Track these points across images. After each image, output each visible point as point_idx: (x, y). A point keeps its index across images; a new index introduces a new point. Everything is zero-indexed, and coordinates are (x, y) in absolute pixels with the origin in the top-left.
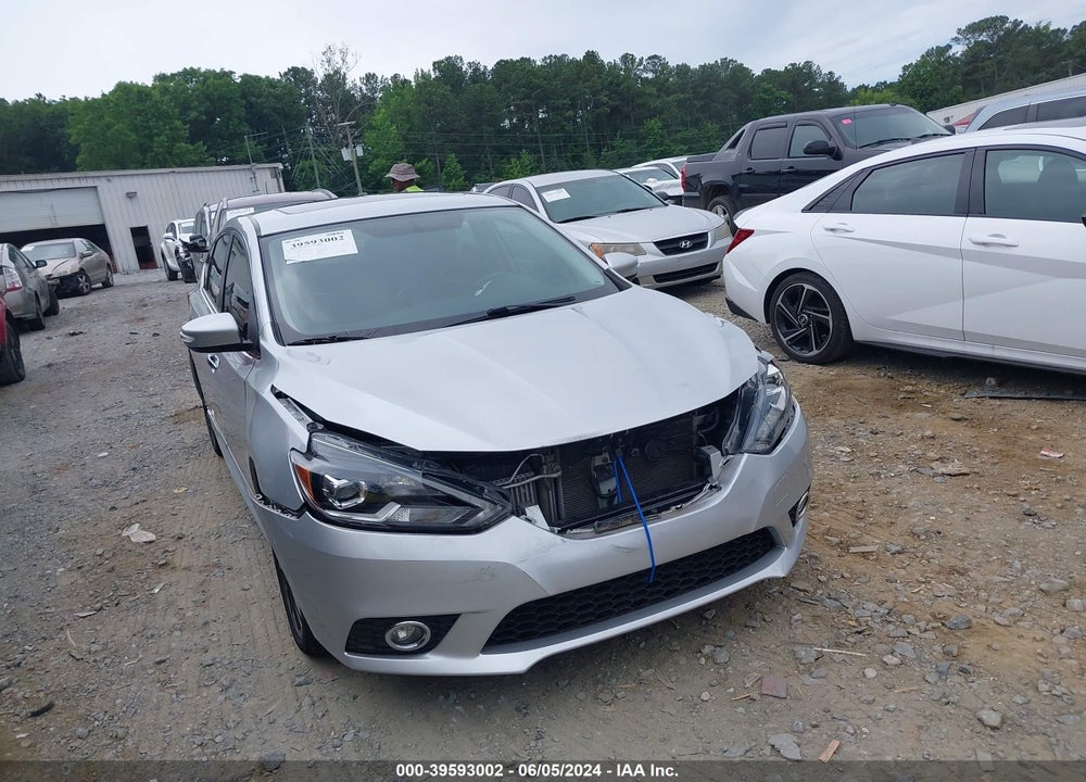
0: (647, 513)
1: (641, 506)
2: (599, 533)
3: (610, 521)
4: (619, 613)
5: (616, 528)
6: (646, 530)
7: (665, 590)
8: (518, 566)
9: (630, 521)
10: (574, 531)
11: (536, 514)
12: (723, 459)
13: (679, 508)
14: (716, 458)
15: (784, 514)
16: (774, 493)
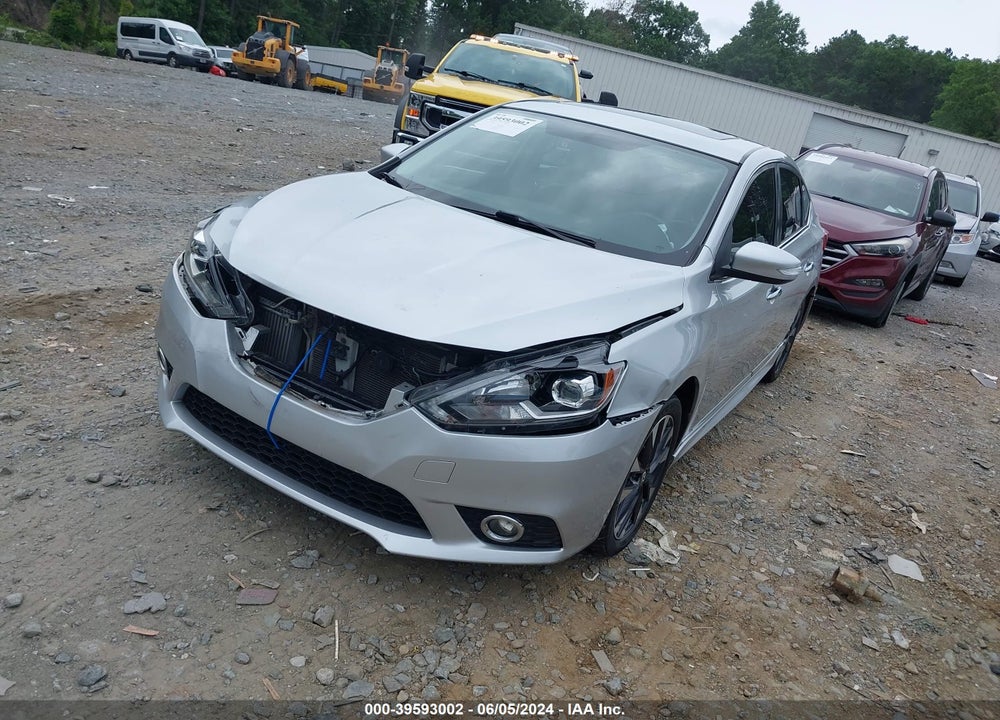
0: (294, 387)
1: (295, 378)
2: (259, 377)
4: (249, 452)
5: (268, 380)
6: (279, 397)
8: (196, 354)
9: (279, 384)
11: (252, 335)
12: (402, 401)
13: (325, 406)
14: (397, 394)
15: (433, 498)
16: (419, 465)
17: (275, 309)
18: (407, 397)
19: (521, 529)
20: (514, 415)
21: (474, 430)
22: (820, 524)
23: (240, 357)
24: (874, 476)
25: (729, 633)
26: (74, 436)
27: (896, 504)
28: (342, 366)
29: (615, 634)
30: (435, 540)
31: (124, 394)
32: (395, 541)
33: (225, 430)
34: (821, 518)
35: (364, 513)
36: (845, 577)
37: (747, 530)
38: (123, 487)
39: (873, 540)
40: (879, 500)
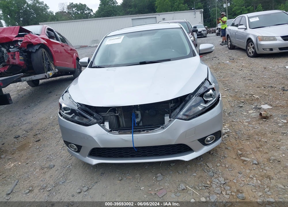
0: (134, 131)
1: (134, 129)
2: (120, 134)
3: (123, 131)
4: (126, 157)
5: (125, 133)
6: (133, 136)
7: (142, 154)
8: (94, 138)
9: (129, 132)
10: (114, 131)
11: (107, 124)
12: (169, 119)
13: (148, 131)
14: (167, 118)
15: (192, 141)
16: (185, 134)
17: (107, 114)
18: (170, 118)
19: (214, 137)
20: (200, 108)
21: (194, 118)
22: (241, 107)
23: (109, 131)
24: (237, 92)
25: (257, 138)
26: (57, 184)
27: (248, 95)
28: (137, 120)
29: (240, 152)
30: (196, 152)
31: (54, 166)
32: (187, 157)
33: (114, 155)
34: (241, 105)
35: (172, 155)
36: (264, 114)
37: (231, 116)
38: (90, 189)
39: (254, 104)
40: (244, 96)
